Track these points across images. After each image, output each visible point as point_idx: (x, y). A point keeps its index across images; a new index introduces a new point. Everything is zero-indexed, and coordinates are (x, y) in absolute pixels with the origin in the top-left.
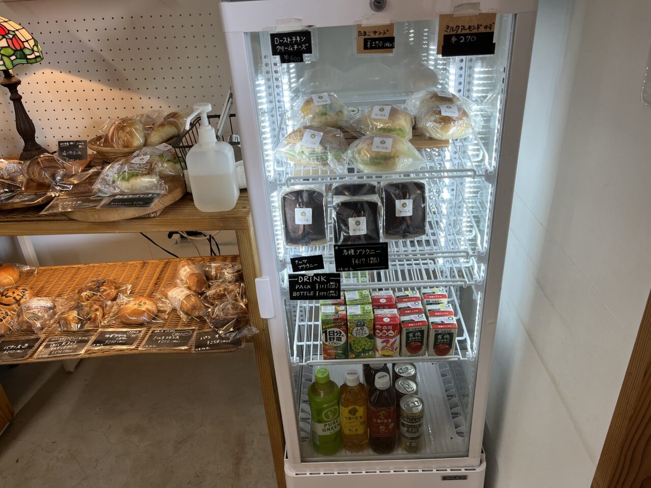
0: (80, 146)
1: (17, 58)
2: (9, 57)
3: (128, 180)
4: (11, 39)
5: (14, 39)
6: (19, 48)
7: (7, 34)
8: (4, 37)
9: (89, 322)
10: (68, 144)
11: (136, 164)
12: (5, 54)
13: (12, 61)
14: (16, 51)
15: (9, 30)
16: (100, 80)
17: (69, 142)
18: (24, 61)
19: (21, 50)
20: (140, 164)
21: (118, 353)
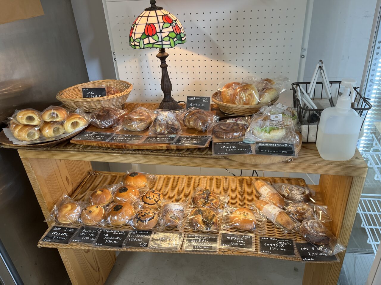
0: (204, 101)
1: (177, 40)
2: (173, 39)
3: (269, 133)
4: (175, 26)
5: (176, 26)
6: (179, 33)
7: (172, 23)
8: (171, 25)
9: (213, 225)
10: (195, 99)
11: (276, 121)
12: (171, 37)
13: (174, 42)
14: (177, 34)
15: (173, 20)
16: (205, 54)
17: (196, 97)
18: (180, 42)
19: (180, 34)
20: (278, 121)
21: (243, 254)
